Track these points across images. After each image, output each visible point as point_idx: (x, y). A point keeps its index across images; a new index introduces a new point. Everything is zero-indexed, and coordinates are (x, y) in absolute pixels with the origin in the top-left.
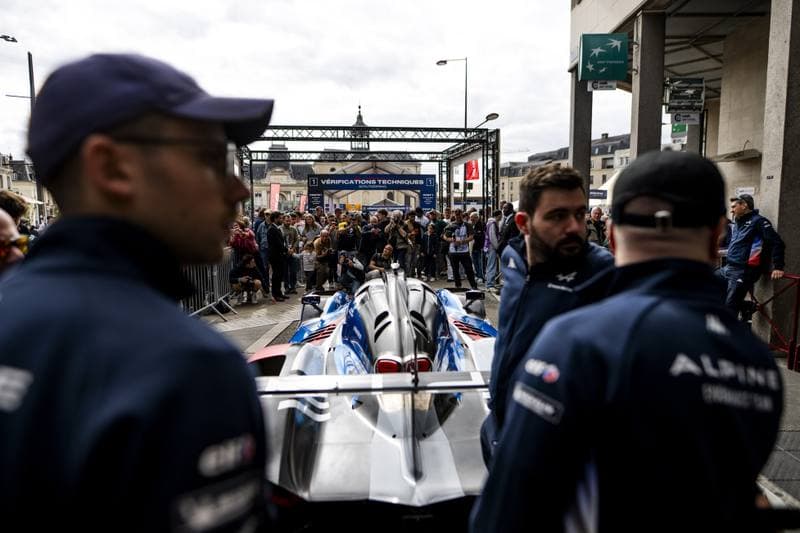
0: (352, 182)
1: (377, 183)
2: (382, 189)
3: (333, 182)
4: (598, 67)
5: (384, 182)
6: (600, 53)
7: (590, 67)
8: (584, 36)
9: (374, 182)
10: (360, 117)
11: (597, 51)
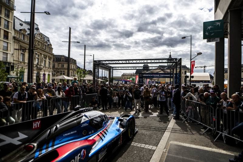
0: (152, 75)
1: (160, 76)
2: (161, 78)
3: (146, 75)
4: (210, 33)
5: (162, 75)
6: (211, 28)
7: (207, 34)
8: (204, 23)
9: (159, 75)
10: (170, 56)
11: (209, 28)
